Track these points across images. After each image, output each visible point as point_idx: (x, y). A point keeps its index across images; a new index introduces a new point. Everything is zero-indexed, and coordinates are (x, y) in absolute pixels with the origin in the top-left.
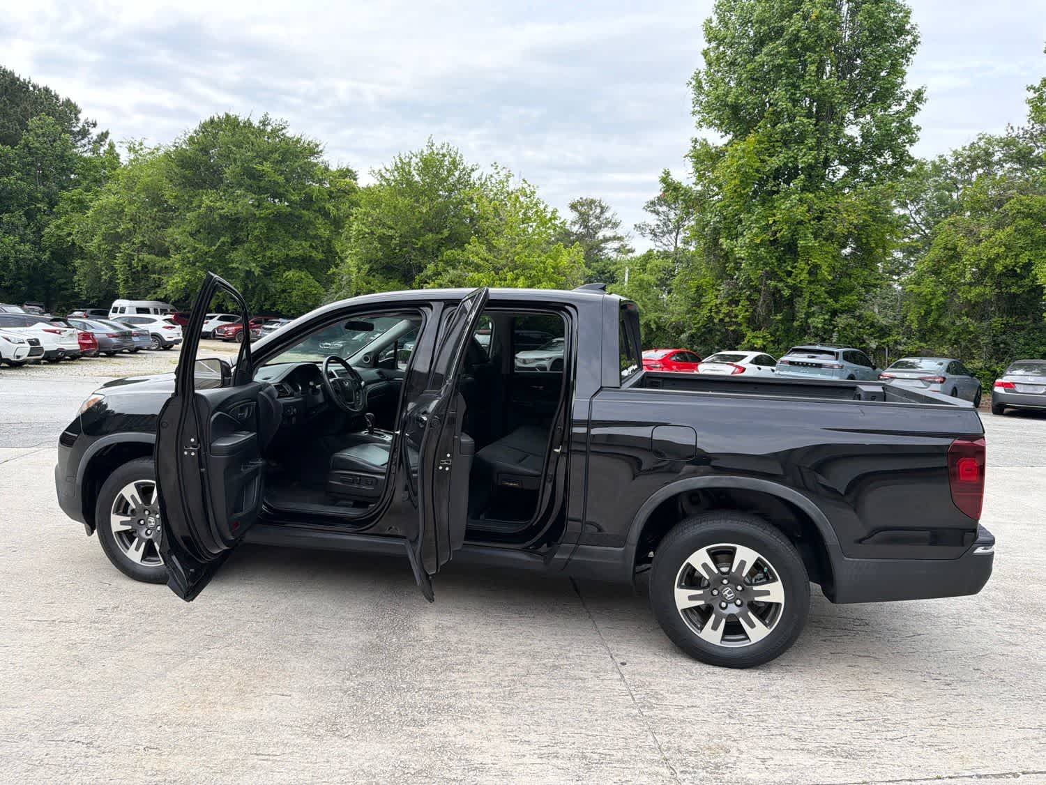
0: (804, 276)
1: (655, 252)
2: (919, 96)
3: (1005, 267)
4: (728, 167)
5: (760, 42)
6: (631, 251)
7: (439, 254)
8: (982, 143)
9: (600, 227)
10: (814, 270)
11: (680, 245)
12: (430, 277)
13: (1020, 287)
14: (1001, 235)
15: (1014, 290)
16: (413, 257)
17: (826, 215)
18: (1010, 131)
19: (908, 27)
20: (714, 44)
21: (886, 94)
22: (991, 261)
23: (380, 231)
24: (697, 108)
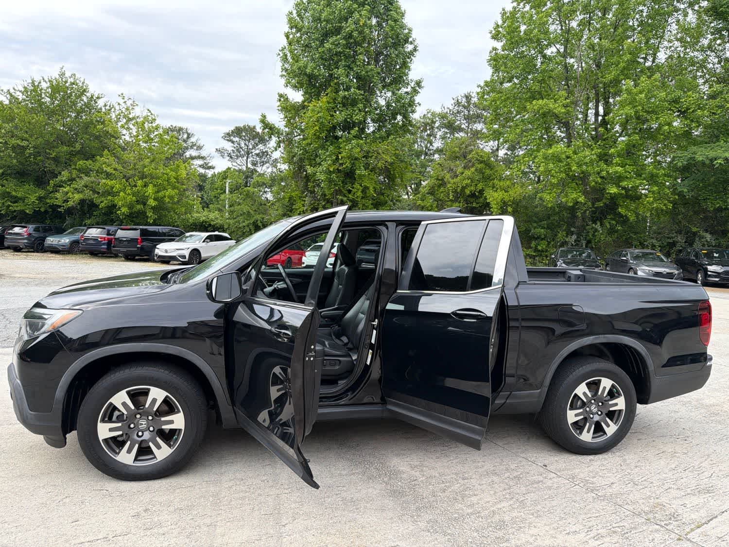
0: (359, 194)
1: (232, 169)
2: (418, 84)
3: (471, 192)
4: (311, 117)
5: (326, 35)
6: (212, 168)
7: (72, 163)
8: (429, 115)
9: (187, 148)
10: (365, 190)
11: (250, 165)
12: (65, 182)
13: (477, 203)
14: (468, 173)
15: (474, 205)
16: (47, 165)
17: (370, 155)
18: (443, 109)
19: (410, 40)
20: (294, 30)
21: (399, 80)
22: (463, 188)
23: (14, 141)
24: (284, 73)
